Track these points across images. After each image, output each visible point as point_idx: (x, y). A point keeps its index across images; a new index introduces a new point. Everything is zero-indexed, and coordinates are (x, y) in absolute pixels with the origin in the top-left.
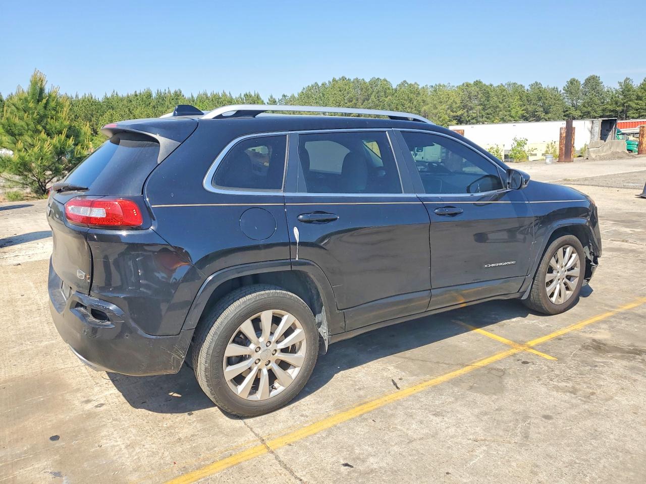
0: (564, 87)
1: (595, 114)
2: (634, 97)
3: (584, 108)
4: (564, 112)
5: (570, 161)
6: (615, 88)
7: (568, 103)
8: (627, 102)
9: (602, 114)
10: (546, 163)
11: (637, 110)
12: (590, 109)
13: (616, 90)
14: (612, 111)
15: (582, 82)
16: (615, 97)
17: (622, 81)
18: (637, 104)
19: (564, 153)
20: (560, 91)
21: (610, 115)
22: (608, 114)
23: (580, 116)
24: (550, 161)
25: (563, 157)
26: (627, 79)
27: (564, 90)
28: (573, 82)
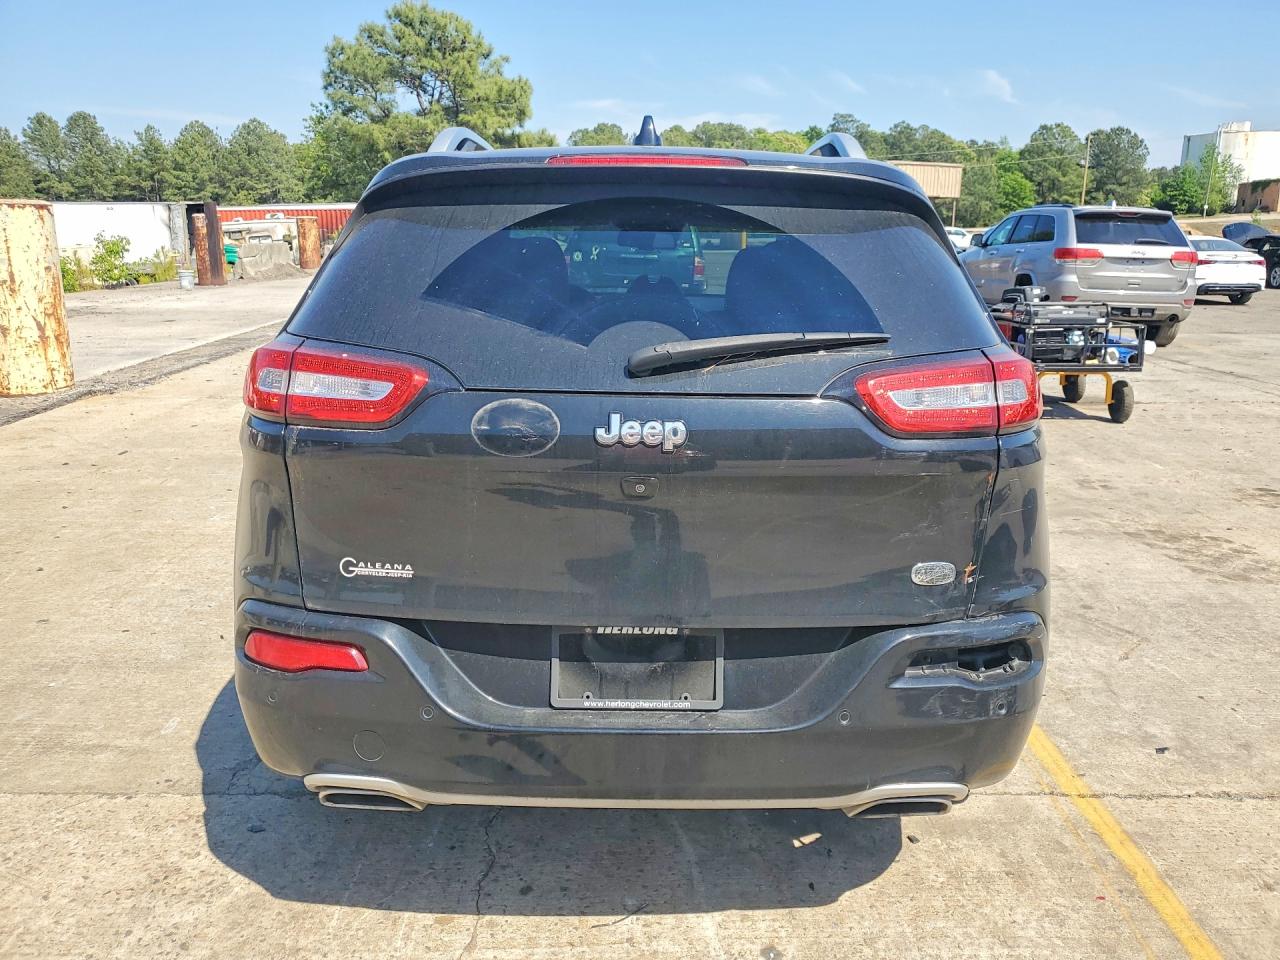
0: (25, 130)
1: (102, 191)
2: (168, 164)
3: (78, 178)
4: (37, 182)
5: (222, 283)
6: (132, 142)
7: (41, 165)
8: (159, 171)
9: (116, 193)
10: (181, 288)
11: (180, 189)
12: (90, 180)
13: (133, 148)
14: (134, 188)
15: (62, 123)
16: (135, 161)
17: (142, 131)
18: (177, 178)
19: (209, 267)
20: (16, 138)
21: (131, 196)
22: (127, 193)
23: (72, 194)
24: (190, 283)
25: (209, 275)
26: (149, 128)
27: (25, 136)
28: (40, 121)
